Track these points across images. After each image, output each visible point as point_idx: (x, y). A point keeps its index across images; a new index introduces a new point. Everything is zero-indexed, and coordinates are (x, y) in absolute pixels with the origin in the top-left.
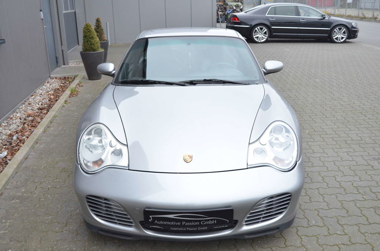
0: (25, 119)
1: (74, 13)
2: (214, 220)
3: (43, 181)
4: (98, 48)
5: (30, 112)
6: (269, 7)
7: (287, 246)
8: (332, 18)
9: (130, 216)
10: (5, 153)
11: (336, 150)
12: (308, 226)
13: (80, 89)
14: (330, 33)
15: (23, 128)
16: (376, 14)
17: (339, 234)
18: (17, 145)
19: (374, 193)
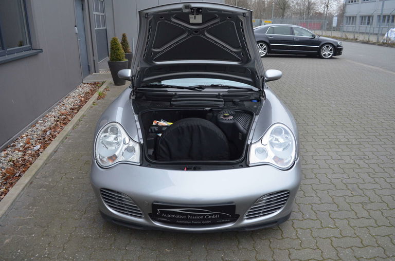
0: (58, 118)
1: (105, 31)
2: (217, 214)
3: (68, 172)
4: (123, 58)
5: (63, 111)
6: (268, 27)
7: (283, 238)
8: (321, 37)
9: (140, 208)
10: (38, 146)
11: (326, 150)
12: (303, 219)
13: (107, 93)
14: (319, 50)
15: (56, 125)
16: (356, 36)
17: (332, 228)
18: (50, 140)
19: (361, 189)
